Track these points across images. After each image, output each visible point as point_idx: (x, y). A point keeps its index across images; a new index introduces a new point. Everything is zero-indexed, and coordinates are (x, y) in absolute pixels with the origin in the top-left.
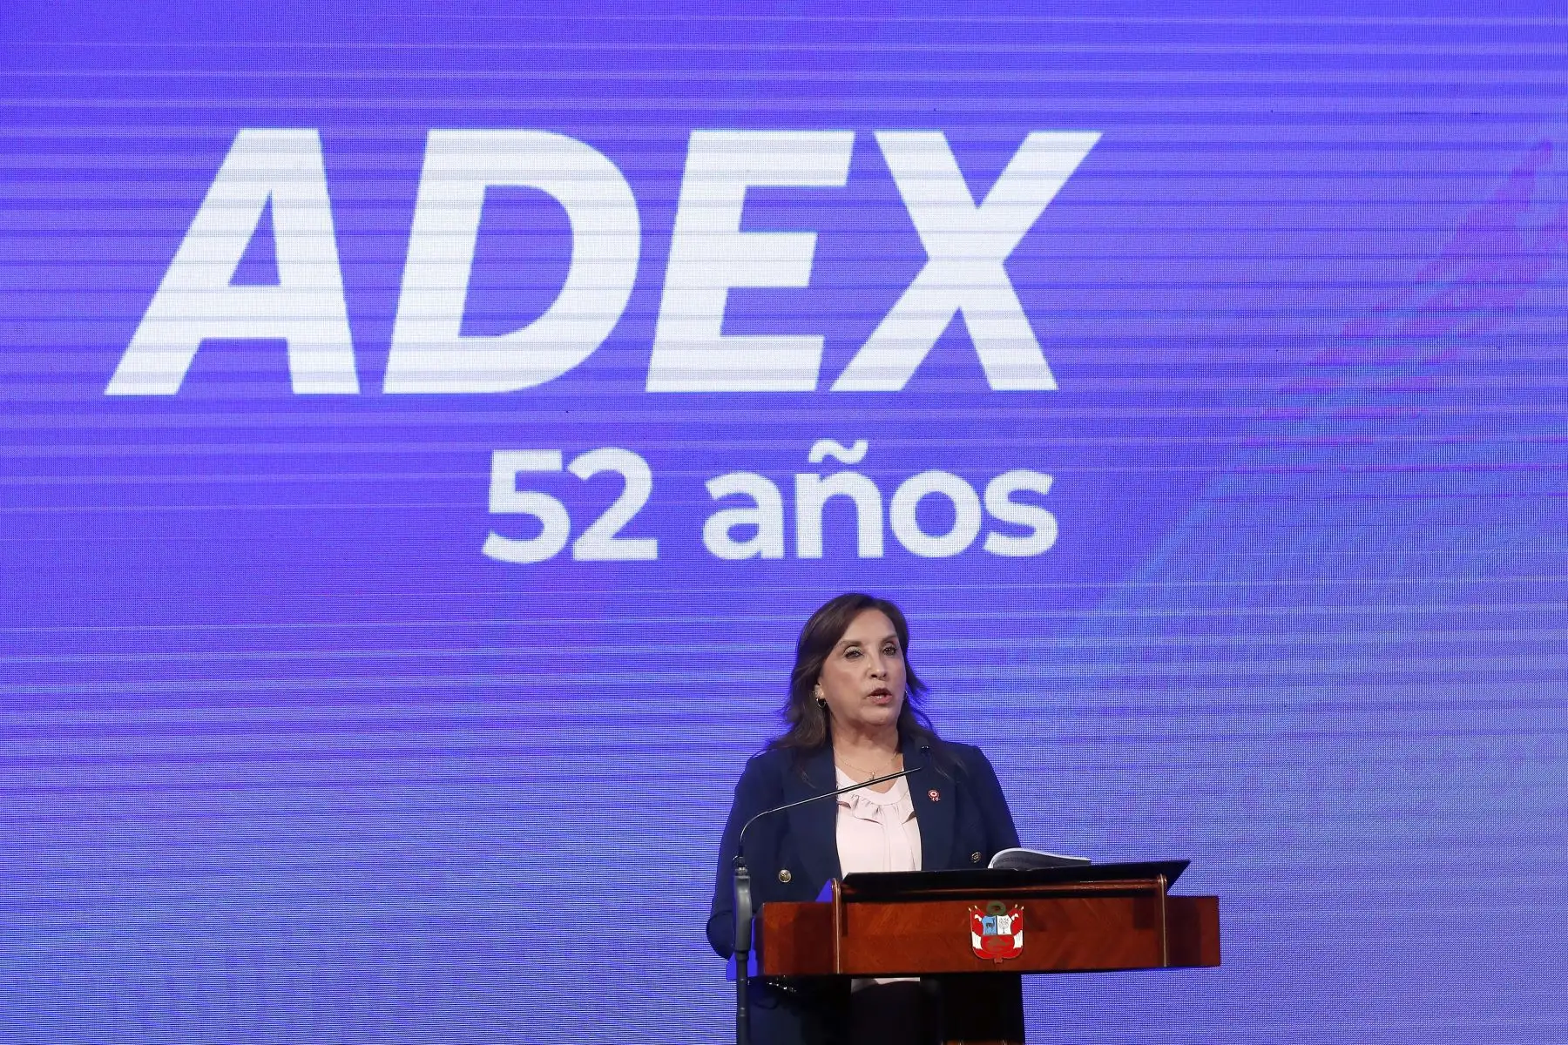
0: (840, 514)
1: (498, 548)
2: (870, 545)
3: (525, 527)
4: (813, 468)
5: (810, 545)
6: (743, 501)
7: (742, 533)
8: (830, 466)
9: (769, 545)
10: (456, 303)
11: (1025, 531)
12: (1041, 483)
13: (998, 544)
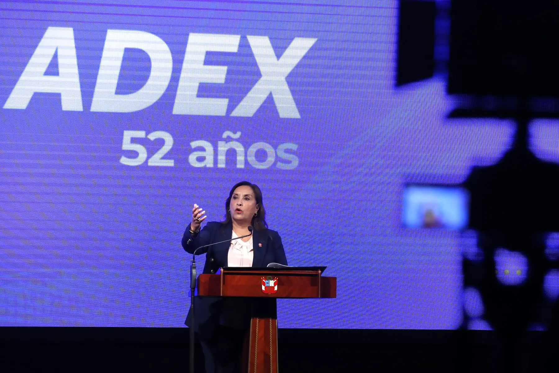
0: (231, 154)
1: (125, 161)
2: (241, 164)
3: (133, 154)
4: (223, 140)
5: (222, 164)
6: (202, 149)
8: (229, 139)
9: (209, 163)
10: (115, 82)
11: (289, 162)
12: (294, 147)
13: (280, 165)
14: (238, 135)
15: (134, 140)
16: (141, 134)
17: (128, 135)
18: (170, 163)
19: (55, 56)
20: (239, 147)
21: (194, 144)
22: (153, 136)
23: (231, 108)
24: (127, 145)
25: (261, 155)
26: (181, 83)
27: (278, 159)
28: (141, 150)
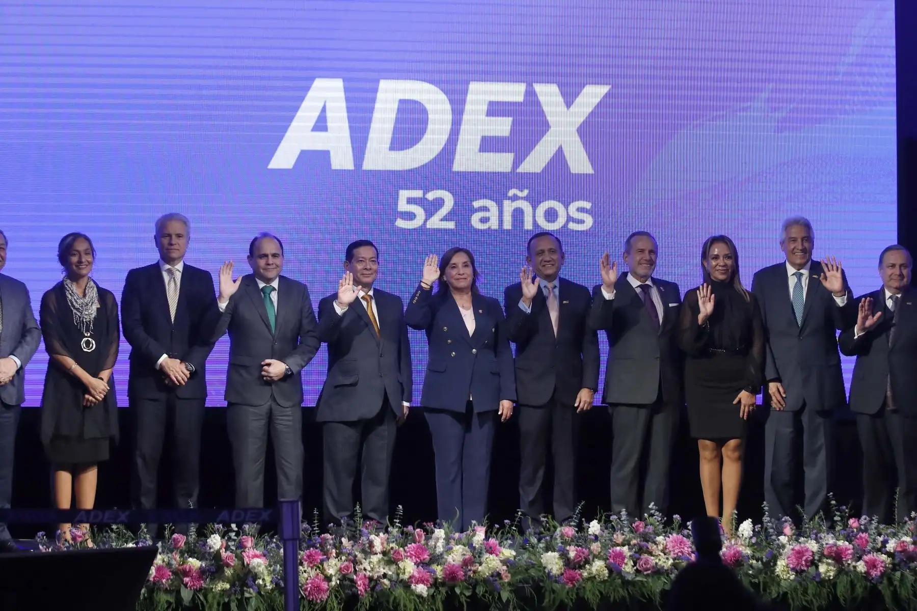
0: (518, 214)
1: (401, 223)
2: (528, 225)
3: (410, 216)
4: (509, 198)
5: (507, 225)
6: (485, 209)
7: (484, 220)
8: (515, 198)
9: (494, 224)
10: (388, 136)
11: (582, 222)
12: (587, 205)
13: (572, 226)
14: (526, 192)
15: (410, 201)
16: (418, 194)
17: (404, 194)
18: (451, 225)
19: (324, 109)
20: (526, 207)
21: (476, 204)
22: (431, 196)
23: (517, 163)
24: (403, 206)
25: (551, 215)
26: (462, 137)
27: (570, 219)
28: (419, 211)
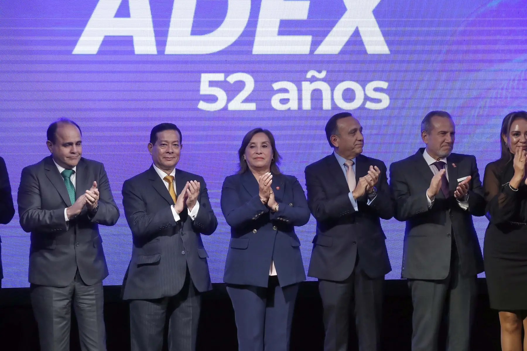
0: (317, 95)
1: (203, 106)
2: (327, 105)
3: (212, 99)
4: (307, 80)
5: (307, 105)
7: (284, 101)
11: (379, 101)
12: (384, 85)
13: (369, 105)
14: (323, 74)
15: (212, 84)
16: (220, 77)
17: (206, 78)
18: (252, 106)
20: (324, 87)
21: (277, 86)
27: (367, 99)
28: (221, 94)
